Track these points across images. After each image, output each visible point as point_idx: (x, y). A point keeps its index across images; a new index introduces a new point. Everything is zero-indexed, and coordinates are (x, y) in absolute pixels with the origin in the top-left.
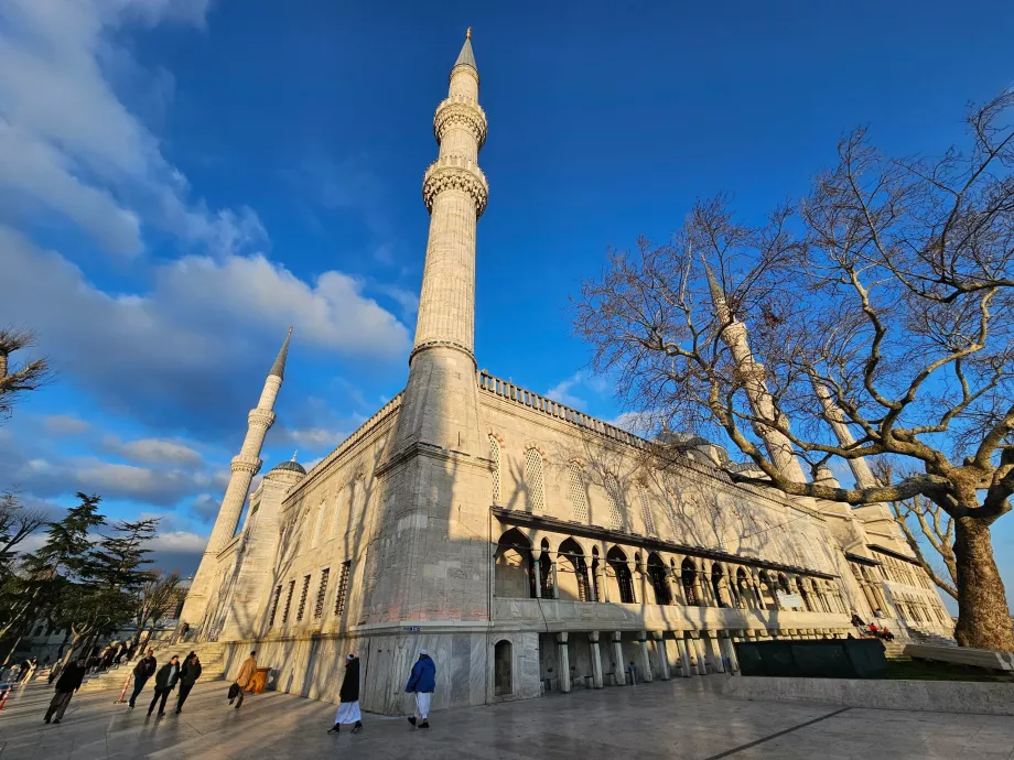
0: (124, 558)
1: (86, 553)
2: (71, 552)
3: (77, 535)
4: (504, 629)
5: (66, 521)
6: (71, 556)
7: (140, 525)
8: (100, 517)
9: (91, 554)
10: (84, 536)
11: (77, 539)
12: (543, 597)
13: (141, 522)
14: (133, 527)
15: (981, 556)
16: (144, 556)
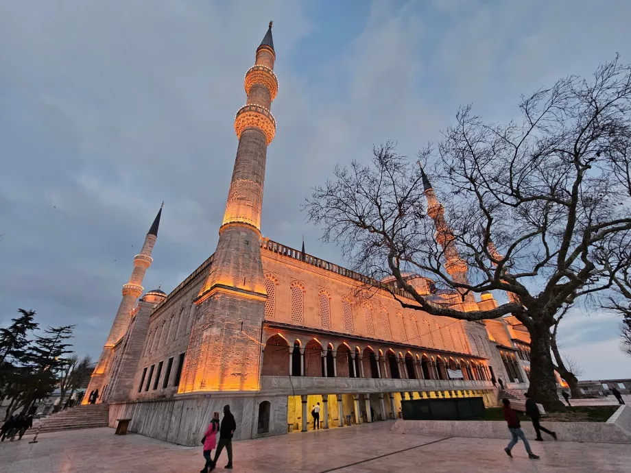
0: (51, 350)
1: (25, 348)
2: (15, 347)
3: (19, 336)
4: (266, 395)
5: (11, 328)
6: (15, 350)
7: (62, 329)
8: (35, 325)
9: (30, 348)
10: (24, 336)
11: (20, 339)
12: (293, 375)
13: (63, 327)
14: (57, 331)
15: (542, 349)
16: (66, 349)
